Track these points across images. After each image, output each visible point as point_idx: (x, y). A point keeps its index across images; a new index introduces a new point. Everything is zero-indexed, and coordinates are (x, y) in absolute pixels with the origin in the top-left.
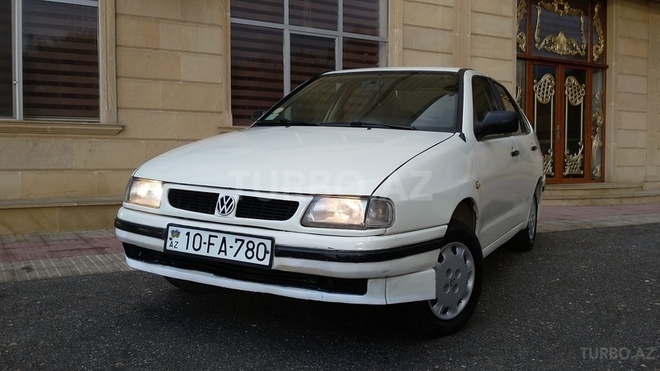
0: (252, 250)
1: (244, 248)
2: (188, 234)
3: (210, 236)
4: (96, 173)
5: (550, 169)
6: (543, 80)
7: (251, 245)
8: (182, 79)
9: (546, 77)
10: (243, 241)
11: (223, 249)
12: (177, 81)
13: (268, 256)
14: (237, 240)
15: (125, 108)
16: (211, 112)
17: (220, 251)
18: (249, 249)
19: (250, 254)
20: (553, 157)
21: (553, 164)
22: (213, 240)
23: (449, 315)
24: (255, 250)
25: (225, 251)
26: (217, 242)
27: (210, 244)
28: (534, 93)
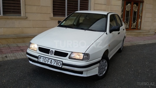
0: (58, 63)
1: (56, 63)
2: (43, 58)
3: (48, 59)
4: (21, 28)
5: (128, 27)
6: (128, 5)
7: (57, 62)
8: (41, 5)
9: (129, 4)
10: (56, 61)
11: (51, 62)
12: (40, 6)
13: (61, 65)
14: (54, 61)
15: (27, 13)
16: (48, 13)
17: (50, 63)
18: (57, 63)
19: (57, 64)
20: (129, 24)
21: (129, 26)
22: (49, 60)
23: (101, 75)
24: (58, 64)
25: (51, 63)
26: (50, 61)
27: (48, 61)
28: (126, 8)
